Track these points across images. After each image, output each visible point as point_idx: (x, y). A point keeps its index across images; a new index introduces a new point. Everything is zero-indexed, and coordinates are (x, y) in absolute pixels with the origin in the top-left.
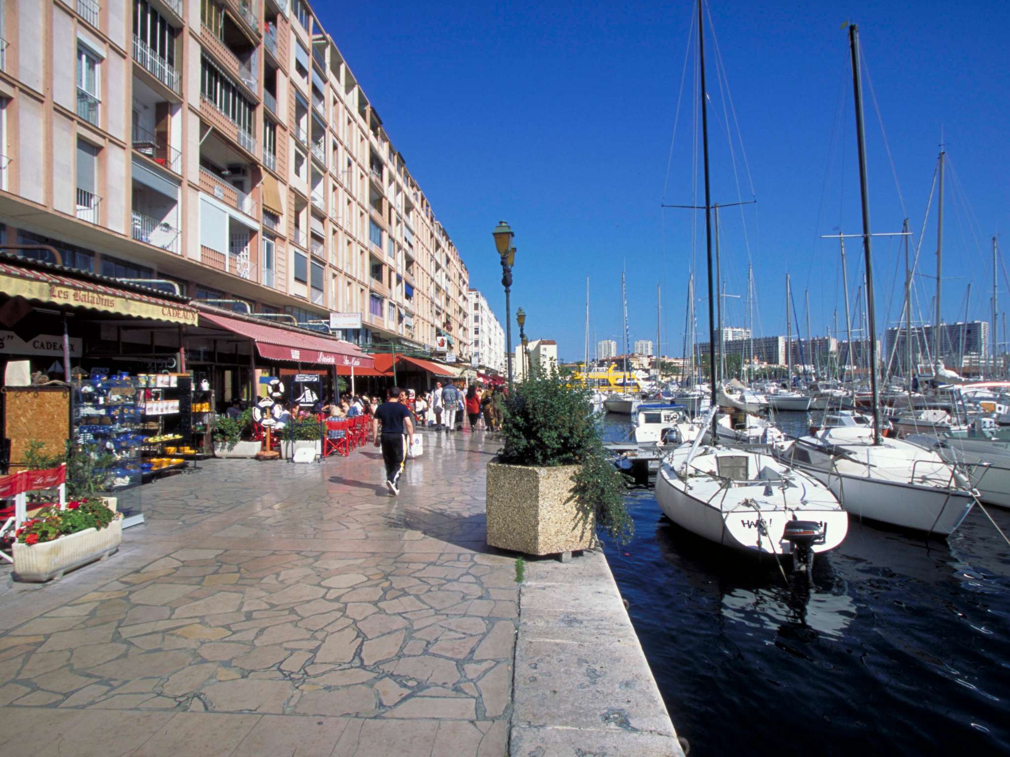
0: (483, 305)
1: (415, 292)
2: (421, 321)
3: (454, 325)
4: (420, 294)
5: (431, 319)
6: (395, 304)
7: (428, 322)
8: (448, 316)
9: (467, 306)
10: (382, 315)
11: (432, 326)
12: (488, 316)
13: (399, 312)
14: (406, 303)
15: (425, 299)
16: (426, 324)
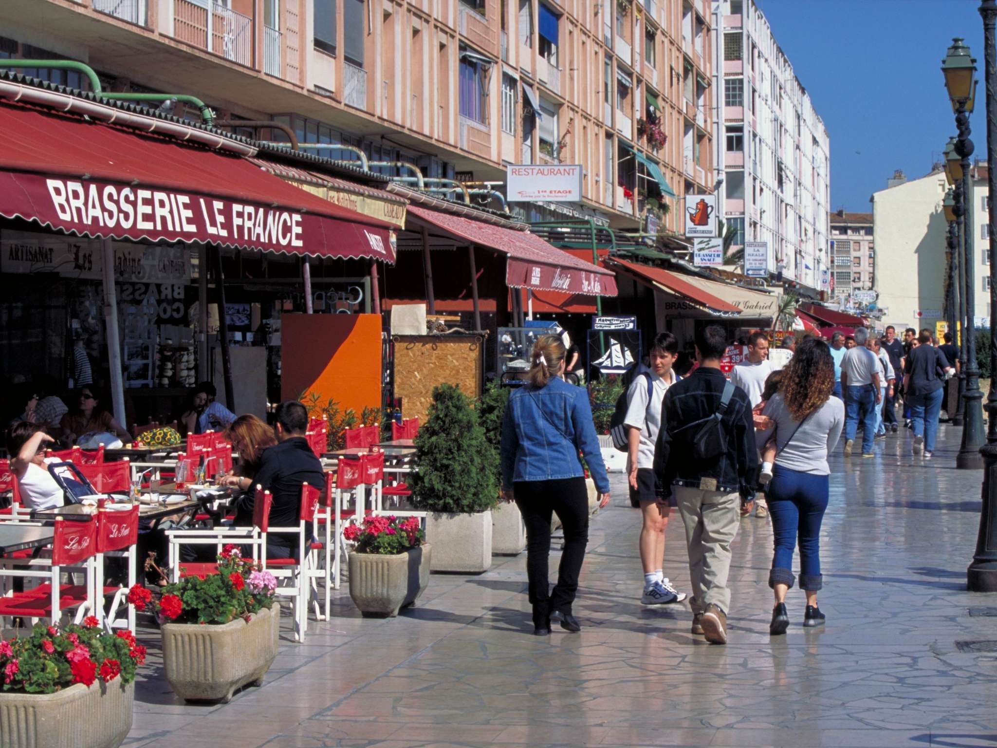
0: (755, 37)
1: (564, 26)
2: (579, 122)
3: (670, 125)
4: (576, 32)
5: (604, 112)
6: (517, 76)
7: (599, 124)
8: (652, 94)
9: (707, 46)
10: (483, 118)
11: (609, 136)
12: (774, 77)
13: (527, 102)
14: (543, 69)
15: (591, 47)
16: (592, 129)
